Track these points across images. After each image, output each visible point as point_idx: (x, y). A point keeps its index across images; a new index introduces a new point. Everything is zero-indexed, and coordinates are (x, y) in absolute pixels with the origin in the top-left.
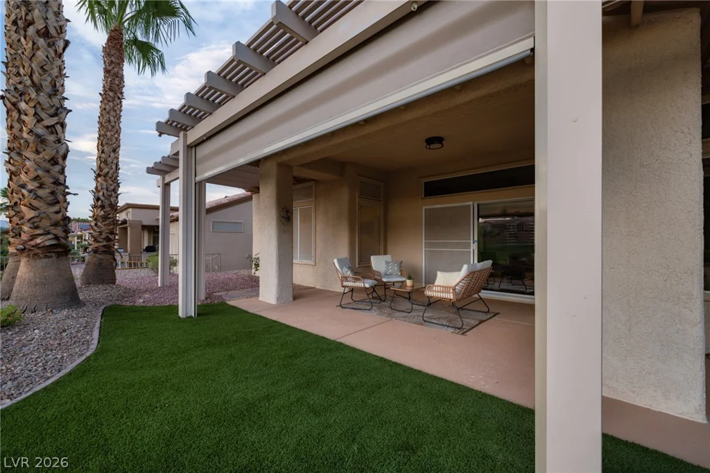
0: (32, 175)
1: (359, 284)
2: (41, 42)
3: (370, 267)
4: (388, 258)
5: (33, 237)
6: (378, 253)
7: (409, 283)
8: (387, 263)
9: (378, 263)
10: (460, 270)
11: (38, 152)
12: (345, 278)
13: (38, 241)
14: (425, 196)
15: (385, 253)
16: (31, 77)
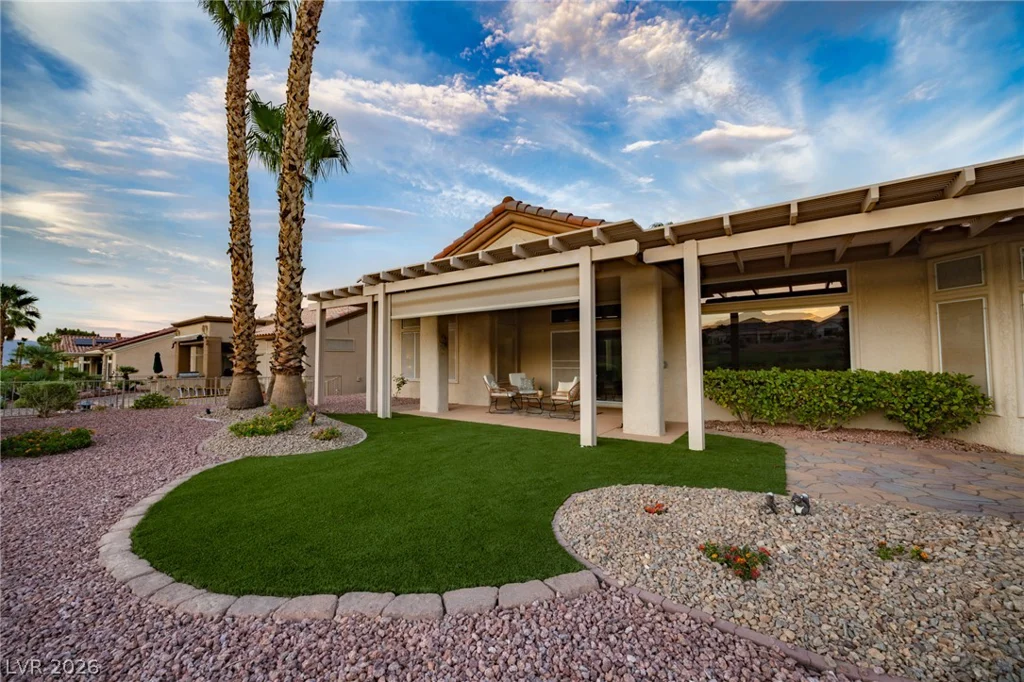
0: (288, 317)
1: (504, 394)
2: (295, 225)
3: (509, 384)
4: (523, 375)
5: (288, 361)
6: (514, 372)
7: (540, 393)
8: (522, 379)
9: (515, 379)
10: (572, 381)
11: (291, 301)
12: (493, 390)
13: (292, 363)
14: (553, 321)
15: (519, 371)
16: (288, 249)
